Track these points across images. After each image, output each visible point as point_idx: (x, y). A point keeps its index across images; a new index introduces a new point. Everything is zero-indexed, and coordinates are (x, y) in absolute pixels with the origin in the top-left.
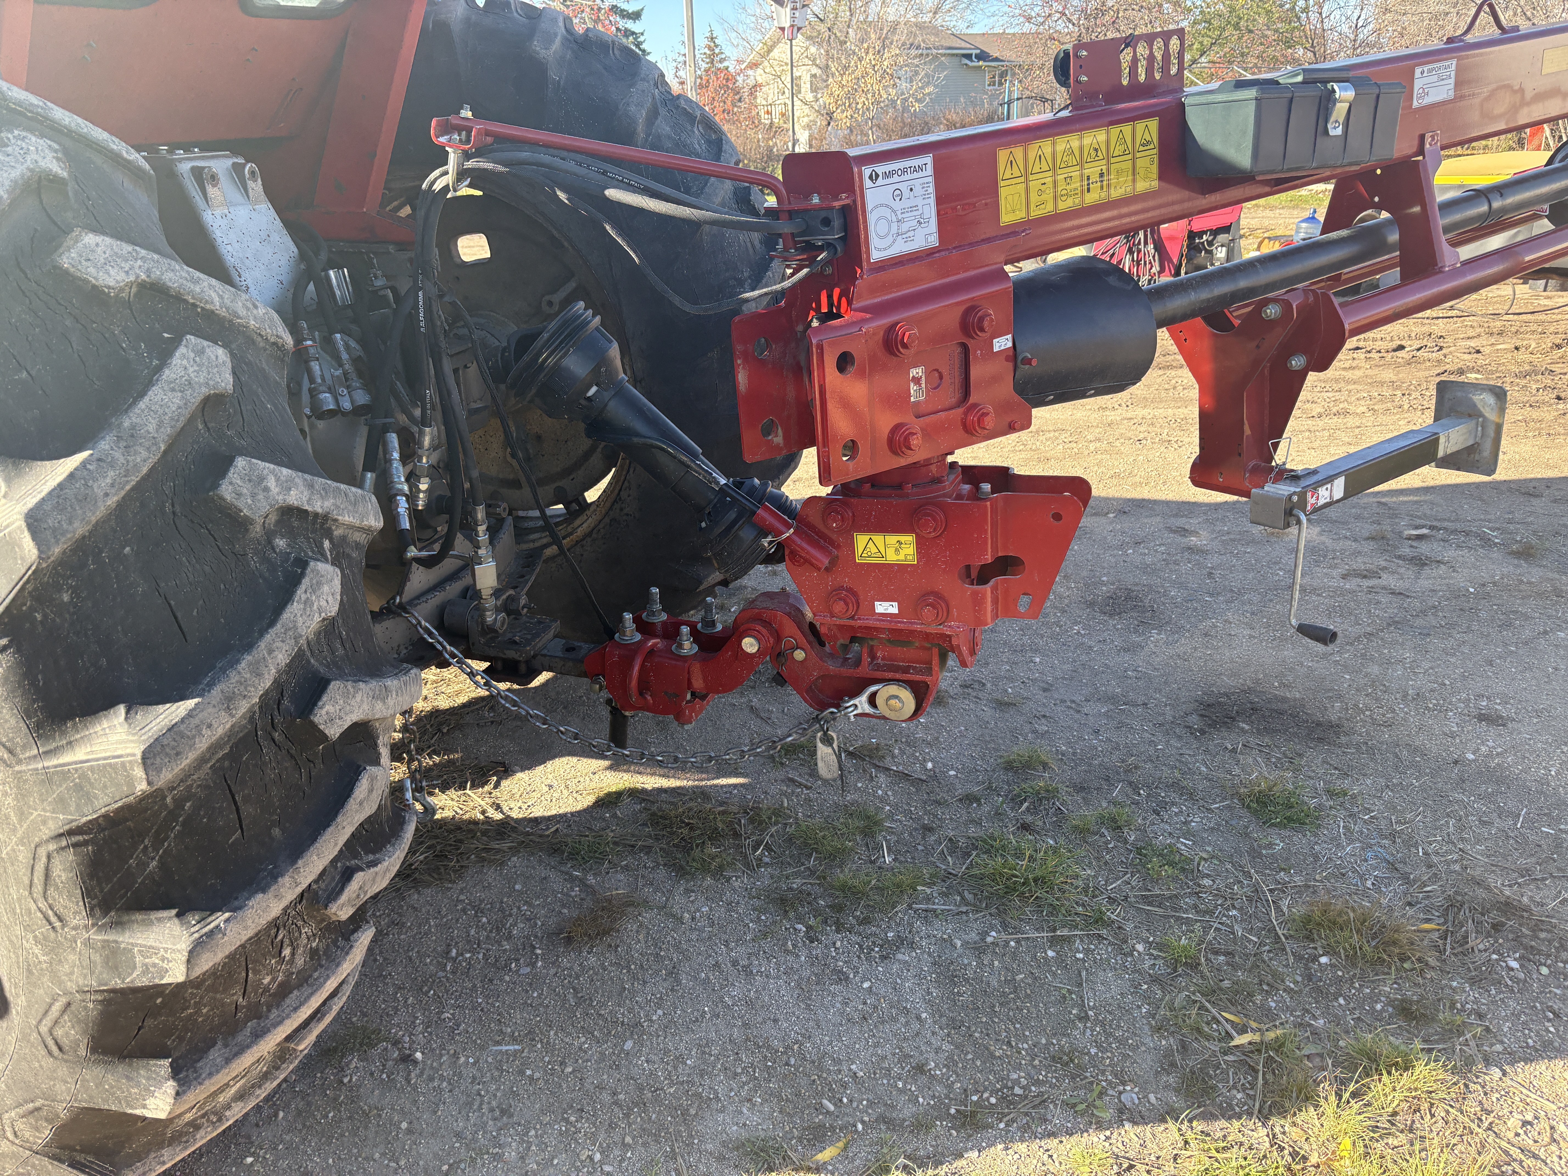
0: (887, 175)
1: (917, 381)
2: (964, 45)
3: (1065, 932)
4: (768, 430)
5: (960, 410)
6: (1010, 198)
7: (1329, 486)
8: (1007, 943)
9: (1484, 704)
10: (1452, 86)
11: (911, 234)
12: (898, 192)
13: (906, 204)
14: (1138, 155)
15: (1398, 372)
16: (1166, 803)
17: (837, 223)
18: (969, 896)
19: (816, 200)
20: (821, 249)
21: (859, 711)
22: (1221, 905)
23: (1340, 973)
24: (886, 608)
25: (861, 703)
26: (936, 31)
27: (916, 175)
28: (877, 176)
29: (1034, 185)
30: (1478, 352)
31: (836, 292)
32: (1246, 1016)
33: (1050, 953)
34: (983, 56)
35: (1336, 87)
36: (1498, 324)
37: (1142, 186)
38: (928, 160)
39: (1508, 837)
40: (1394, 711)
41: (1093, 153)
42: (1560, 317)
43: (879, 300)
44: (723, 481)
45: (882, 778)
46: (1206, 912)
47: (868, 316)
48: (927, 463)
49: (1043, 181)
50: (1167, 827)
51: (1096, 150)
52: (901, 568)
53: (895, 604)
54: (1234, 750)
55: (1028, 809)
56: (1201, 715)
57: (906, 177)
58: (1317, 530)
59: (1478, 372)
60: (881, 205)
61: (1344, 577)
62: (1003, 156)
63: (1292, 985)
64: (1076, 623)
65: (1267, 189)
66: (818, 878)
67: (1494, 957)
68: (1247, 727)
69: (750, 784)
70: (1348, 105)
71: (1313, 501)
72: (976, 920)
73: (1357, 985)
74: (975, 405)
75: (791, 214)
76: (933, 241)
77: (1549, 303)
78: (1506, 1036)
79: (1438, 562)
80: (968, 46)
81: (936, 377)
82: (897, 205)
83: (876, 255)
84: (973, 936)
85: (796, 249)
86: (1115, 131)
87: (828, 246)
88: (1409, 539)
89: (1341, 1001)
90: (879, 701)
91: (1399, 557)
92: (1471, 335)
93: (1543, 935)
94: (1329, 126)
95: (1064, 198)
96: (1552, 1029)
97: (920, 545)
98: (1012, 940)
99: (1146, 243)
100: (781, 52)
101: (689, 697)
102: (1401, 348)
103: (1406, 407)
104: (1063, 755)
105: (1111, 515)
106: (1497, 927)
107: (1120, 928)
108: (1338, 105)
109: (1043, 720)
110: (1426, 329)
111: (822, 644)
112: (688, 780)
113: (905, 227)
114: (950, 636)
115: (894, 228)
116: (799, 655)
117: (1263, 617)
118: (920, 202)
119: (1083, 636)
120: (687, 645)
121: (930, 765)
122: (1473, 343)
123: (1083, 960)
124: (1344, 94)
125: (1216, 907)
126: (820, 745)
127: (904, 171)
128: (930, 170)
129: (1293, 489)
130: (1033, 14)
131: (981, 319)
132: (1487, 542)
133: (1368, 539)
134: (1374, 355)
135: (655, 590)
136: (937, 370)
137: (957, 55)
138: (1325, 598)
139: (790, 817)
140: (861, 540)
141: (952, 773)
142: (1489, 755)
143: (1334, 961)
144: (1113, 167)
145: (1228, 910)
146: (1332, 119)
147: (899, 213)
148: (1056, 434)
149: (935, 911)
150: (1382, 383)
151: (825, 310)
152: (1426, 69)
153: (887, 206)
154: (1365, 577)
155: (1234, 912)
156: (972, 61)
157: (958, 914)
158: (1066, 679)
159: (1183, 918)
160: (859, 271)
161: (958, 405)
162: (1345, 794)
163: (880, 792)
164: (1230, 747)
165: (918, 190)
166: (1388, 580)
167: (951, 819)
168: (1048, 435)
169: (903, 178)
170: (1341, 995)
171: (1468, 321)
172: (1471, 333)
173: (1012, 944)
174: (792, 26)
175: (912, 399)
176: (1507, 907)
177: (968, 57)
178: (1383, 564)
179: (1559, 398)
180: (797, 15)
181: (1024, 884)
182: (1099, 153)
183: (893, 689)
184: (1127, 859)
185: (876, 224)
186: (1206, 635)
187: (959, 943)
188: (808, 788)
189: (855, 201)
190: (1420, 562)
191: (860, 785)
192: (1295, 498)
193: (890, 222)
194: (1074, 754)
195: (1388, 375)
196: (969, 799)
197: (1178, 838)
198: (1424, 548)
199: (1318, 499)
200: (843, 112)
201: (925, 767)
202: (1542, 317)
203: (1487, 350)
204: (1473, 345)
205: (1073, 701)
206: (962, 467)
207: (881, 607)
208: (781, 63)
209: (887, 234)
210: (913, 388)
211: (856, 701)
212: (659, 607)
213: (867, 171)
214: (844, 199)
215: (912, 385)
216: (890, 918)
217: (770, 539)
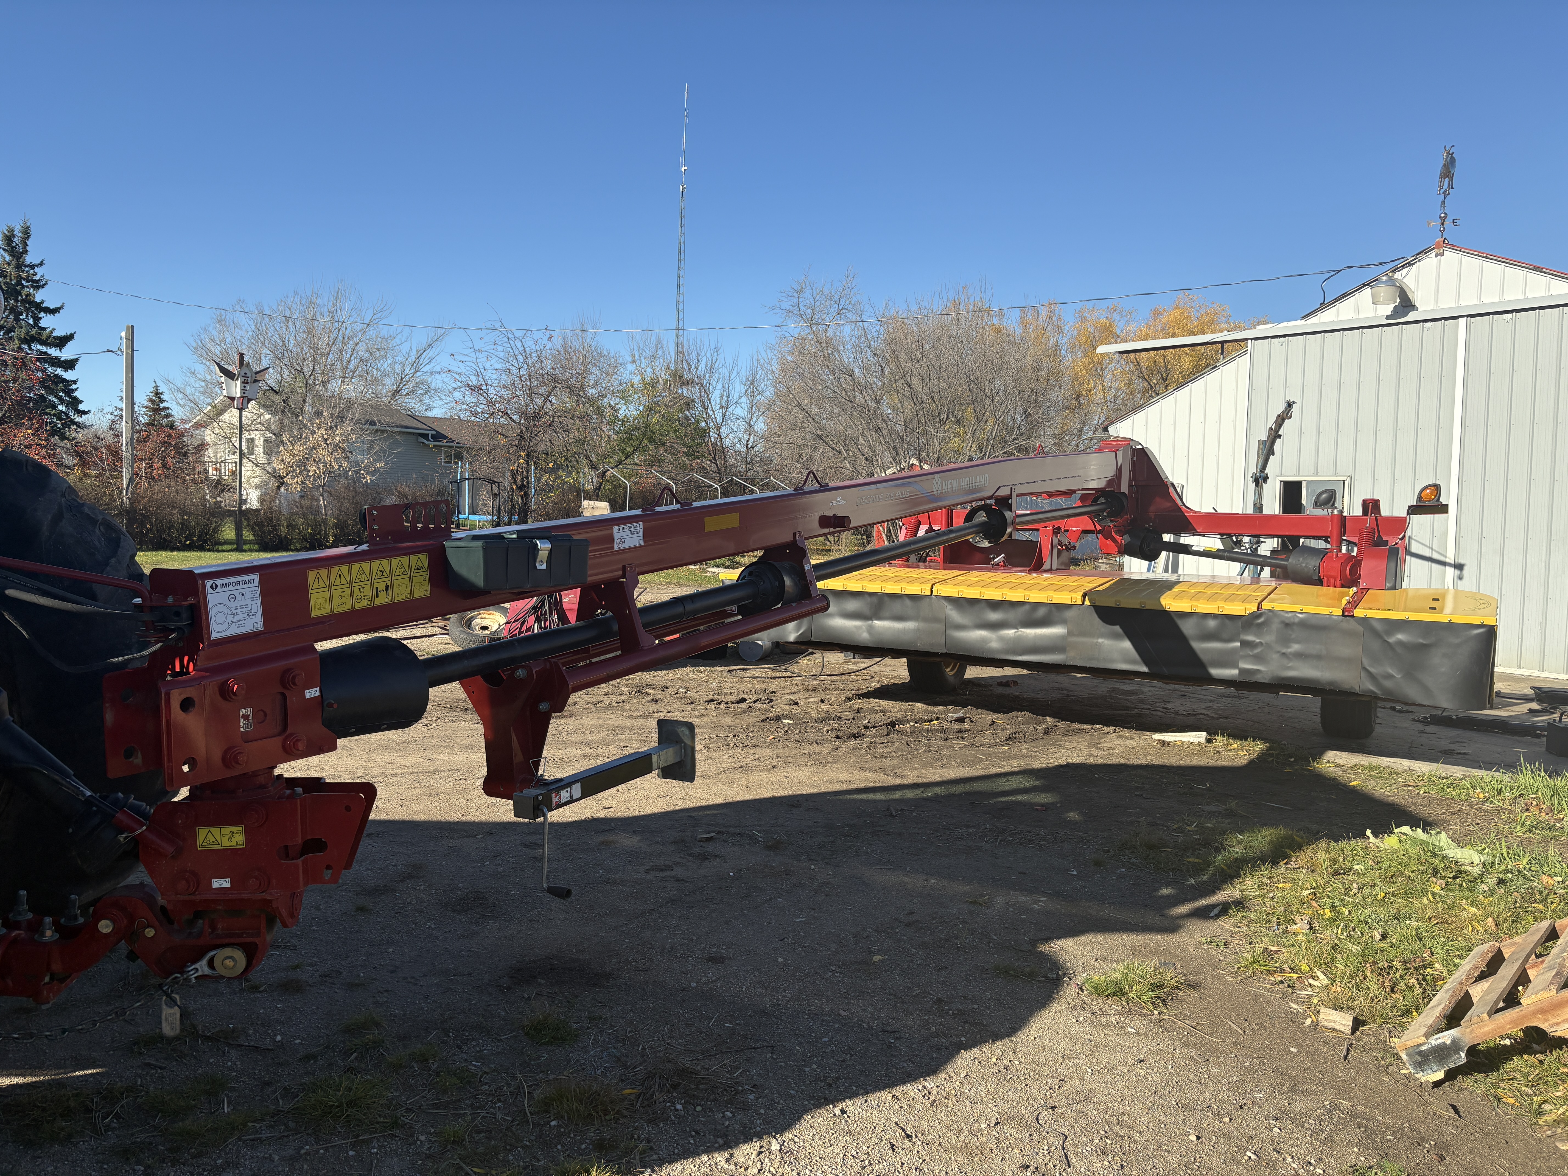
0: (223, 586)
1: (246, 717)
2: (420, 425)
3: (366, 1137)
4: (129, 754)
5: (281, 738)
6: (318, 601)
7: (569, 789)
8: (317, 1151)
9: (715, 950)
10: (642, 538)
11: (242, 622)
12: (233, 596)
13: (238, 603)
14: (414, 575)
15: (736, 719)
16: (468, 1040)
17: (184, 615)
18: (291, 1124)
19: (170, 600)
20: (173, 631)
21: (200, 973)
22: (491, 1101)
23: (562, 1130)
24: (221, 883)
25: (202, 967)
26: (392, 412)
27: (246, 586)
28: (216, 586)
29: (336, 594)
30: (796, 703)
31: (186, 658)
32: (490, 1167)
33: (351, 1153)
34: (438, 436)
35: (538, 542)
36: (815, 683)
37: (418, 594)
38: (256, 577)
39: (701, 1032)
40: (652, 961)
41: (380, 574)
42: (858, 677)
43: (217, 664)
44: (89, 793)
45: (234, 1053)
46: (478, 1108)
47: (207, 674)
48: (255, 774)
49: (342, 590)
50: (465, 1056)
51: (382, 572)
52: (233, 851)
53: (228, 880)
54: (529, 998)
55: (356, 1058)
56: (511, 977)
57: (239, 587)
58: (638, 838)
59: (790, 718)
60: (220, 604)
61: (647, 871)
62: (312, 575)
63: (528, 1143)
64: (429, 921)
65: (515, 597)
66: (161, 1131)
67: (668, 1104)
68: (543, 982)
69: (107, 1072)
70: (547, 552)
71: (557, 799)
72: (294, 1141)
73: (572, 1135)
74: (291, 735)
75: (152, 609)
76: (260, 626)
77: (852, 667)
78: (662, 1150)
79: (716, 856)
80: (425, 427)
81: (261, 716)
82: (232, 604)
83: (215, 635)
84: (291, 1152)
85: (155, 630)
86: (395, 561)
87: (178, 629)
88: (701, 841)
89: (559, 1147)
90: (217, 963)
91: (690, 855)
92: (793, 690)
93: (702, 1087)
94: (537, 564)
95: (358, 601)
96: (692, 1141)
97: (247, 833)
98: (321, 1149)
99: (551, 614)
100: (231, 416)
101: (47, 979)
102: (743, 700)
103: (732, 745)
104: (395, 1016)
105: (479, 837)
106: (675, 1087)
107: (411, 1127)
108: (540, 552)
109: (385, 994)
110: (764, 686)
111: (171, 922)
112: (44, 1075)
113: (237, 618)
114: (270, 901)
115: (229, 618)
116: (150, 932)
117: (578, 905)
118: (249, 602)
119: (433, 929)
120: (49, 933)
121: (279, 1038)
122: (793, 697)
123: (377, 1153)
124: (544, 546)
125: (487, 1103)
126: (164, 1007)
127: (237, 583)
128: (257, 582)
129: (539, 792)
130: (479, 410)
131: (294, 677)
132: (753, 840)
133: (672, 843)
134: (723, 706)
135: (23, 893)
136: (263, 711)
137: (414, 434)
138: (628, 887)
139: (142, 1091)
140: (202, 834)
141: (298, 1041)
142: (707, 983)
143: (560, 1122)
144: (395, 583)
145: (495, 1103)
146: (538, 560)
147: (233, 609)
148: (450, 773)
149: (260, 1139)
150: (721, 727)
151: (178, 669)
152: (621, 528)
153: (224, 605)
154: (662, 870)
155: (499, 1104)
156: (429, 440)
157: (280, 1138)
158: (411, 962)
159: (461, 1114)
160: (201, 646)
161: (280, 734)
162: (601, 1018)
163: (229, 1064)
164: (526, 996)
165: (248, 595)
166: (678, 872)
167: (289, 1074)
168: (443, 774)
169: (236, 587)
170: (560, 1143)
171: (795, 680)
172: (795, 689)
173: (322, 1151)
174: (243, 397)
175: (242, 730)
176: (684, 1073)
177: (425, 436)
178: (678, 860)
179: (838, 737)
180: (248, 387)
181: (338, 1107)
182: (384, 574)
183: (228, 951)
184: (427, 1081)
185: (215, 616)
186: (530, 921)
187: (277, 1158)
188: (161, 1068)
189: (199, 602)
190: (703, 857)
191: (211, 1061)
192: (540, 798)
193: (226, 615)
194: (405, 1015)
195: (728, 721)
196: (308, 1057)
197: (471, 1062)
198: (710, 847)
199: (560, 798)
200: (293, 477)
201: (274, 1040)
202: (847, 678)
203: (801, 702)
204: (793, 698)
205: (413, 978)
206: (286, 779)
207: (217, 883)
208: (231, 426)
209: (225, 622)
210: (242, 722)
211: (197, 966)
212: (26, 907)
213: (209, 583)
214: (191, 600)
215: (242, 720)
216: (220, 1150)
217: (125, 835)
